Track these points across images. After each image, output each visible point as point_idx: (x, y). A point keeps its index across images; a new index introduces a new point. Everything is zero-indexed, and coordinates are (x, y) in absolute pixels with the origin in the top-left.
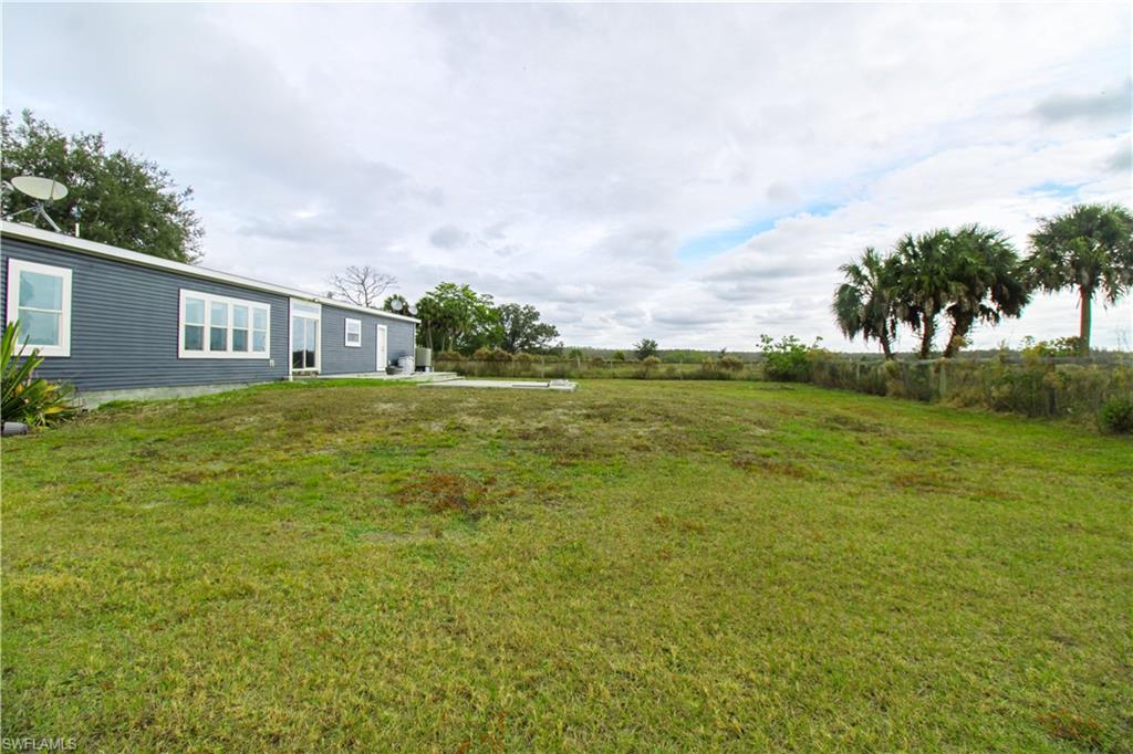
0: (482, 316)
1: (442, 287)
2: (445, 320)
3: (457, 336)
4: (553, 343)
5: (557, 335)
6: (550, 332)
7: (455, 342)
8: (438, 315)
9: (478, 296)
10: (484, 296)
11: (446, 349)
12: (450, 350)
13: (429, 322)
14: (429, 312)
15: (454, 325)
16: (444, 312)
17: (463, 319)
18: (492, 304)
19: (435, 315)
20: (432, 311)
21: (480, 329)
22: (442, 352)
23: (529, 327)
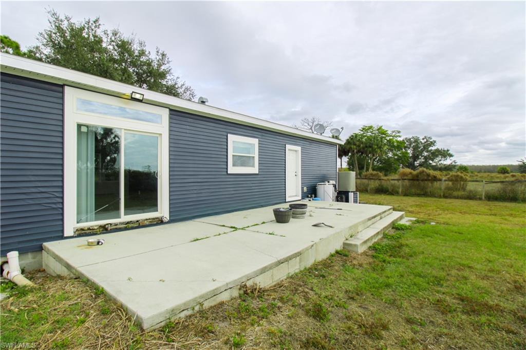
0: (392, 146)
1: (363, 129)
2: (366, 149)
3: (374, 160)
4: (448, 162)
5: (451, 156)
6: (445, 154)
7: (373, 164)
8: (362, 145)
9: (389, 132)
10: (393, 132)
11: (367, 170)
12: (370, 171)
13: (355, 151)
14: (355, 144)
15: (373, 152)
16: (366, 144)
17: (380, 148)
18: (400, 137)
19: (359, 146)
20: (357, 143)
21: (390, 155)
22: (364, 173)
23: (427, 152)
